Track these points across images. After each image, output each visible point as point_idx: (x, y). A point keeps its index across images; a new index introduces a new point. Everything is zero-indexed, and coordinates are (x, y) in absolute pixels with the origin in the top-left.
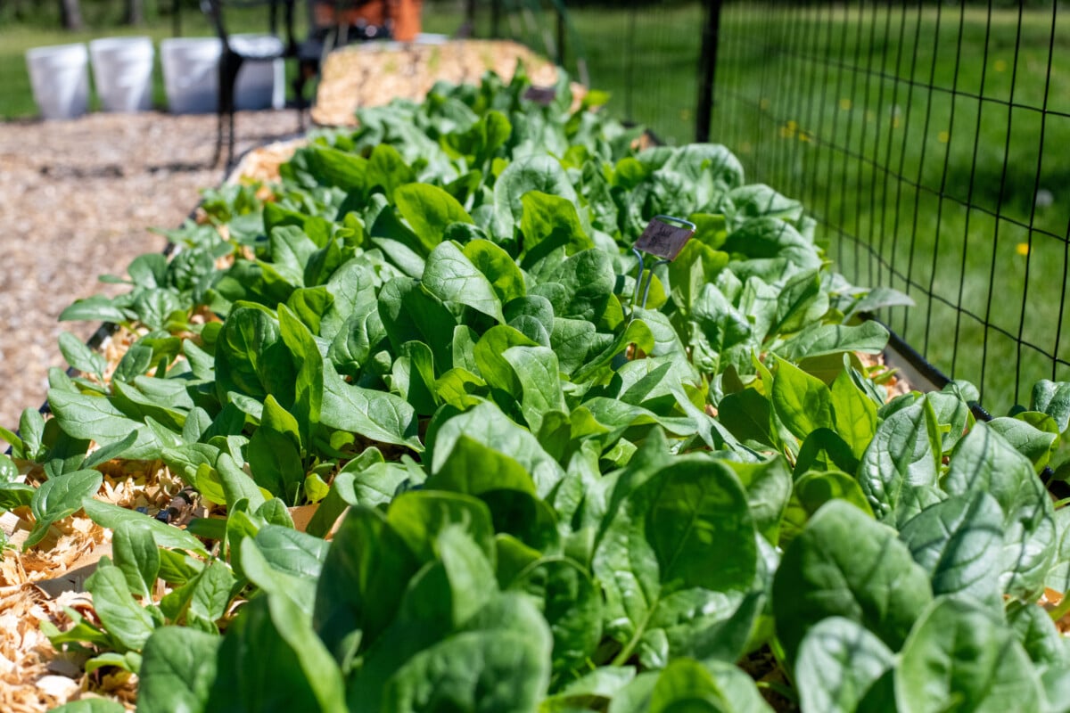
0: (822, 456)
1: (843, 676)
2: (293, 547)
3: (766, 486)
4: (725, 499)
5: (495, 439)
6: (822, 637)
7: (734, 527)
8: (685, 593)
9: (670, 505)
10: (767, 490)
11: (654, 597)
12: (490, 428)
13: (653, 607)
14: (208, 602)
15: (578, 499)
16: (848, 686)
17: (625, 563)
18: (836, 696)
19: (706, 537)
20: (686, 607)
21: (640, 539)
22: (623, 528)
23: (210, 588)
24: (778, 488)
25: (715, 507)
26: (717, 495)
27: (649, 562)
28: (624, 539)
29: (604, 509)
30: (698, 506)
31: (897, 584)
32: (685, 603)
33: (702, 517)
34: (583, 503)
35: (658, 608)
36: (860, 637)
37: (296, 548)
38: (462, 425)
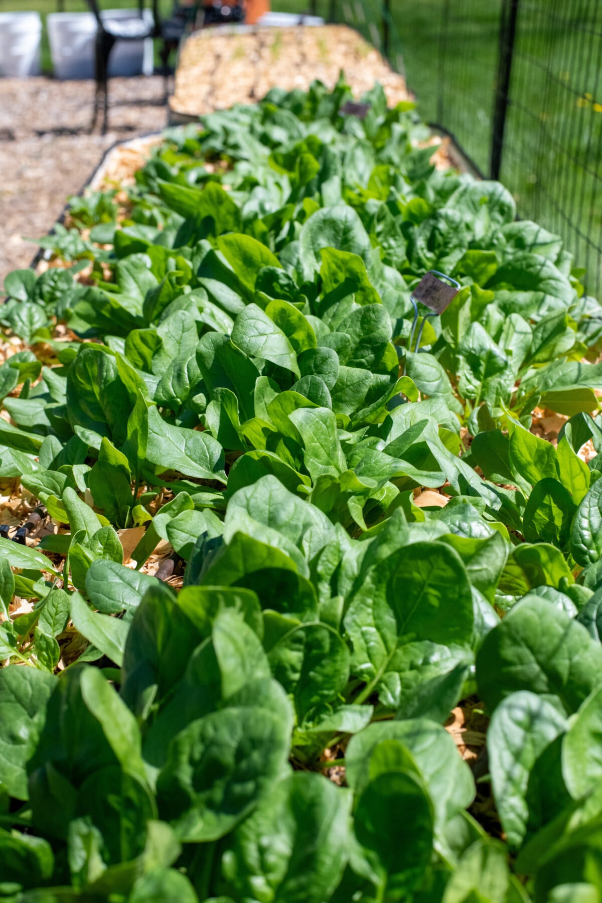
0: (548, 500)
1: (525, 740)
2: (118, 580)
3: (487, 554)
4: (449, 573)
5: (274, 506)
6: (510, 707)
7: (456, 596)
8: (417, 644)
9: (406, 575)
10: (488, 557)
11: (393, 646)
12: (271, 497)
13: (392, 654)
14: (52, 621)
15: (336, 563)
16: (529, 747)
17: (370, 620)
18: (517, 756)
19: (435, 602)
20: (416, 656)
21: (383, 602)
22: (369, 592)
23: (53, 611)
24: (497, 556)
25: (442, 579)
26: (443, 570)
27: (389, 619)
28: (370, 601)
29: (356, 571)
30: (428, 577)
31: (576, 658)
32: (416, 652)
33: (431, 586)
34: (339, 566)
35: (395, 655)
36: (541, 706)
37: (121, 582)
38: (248, 495)
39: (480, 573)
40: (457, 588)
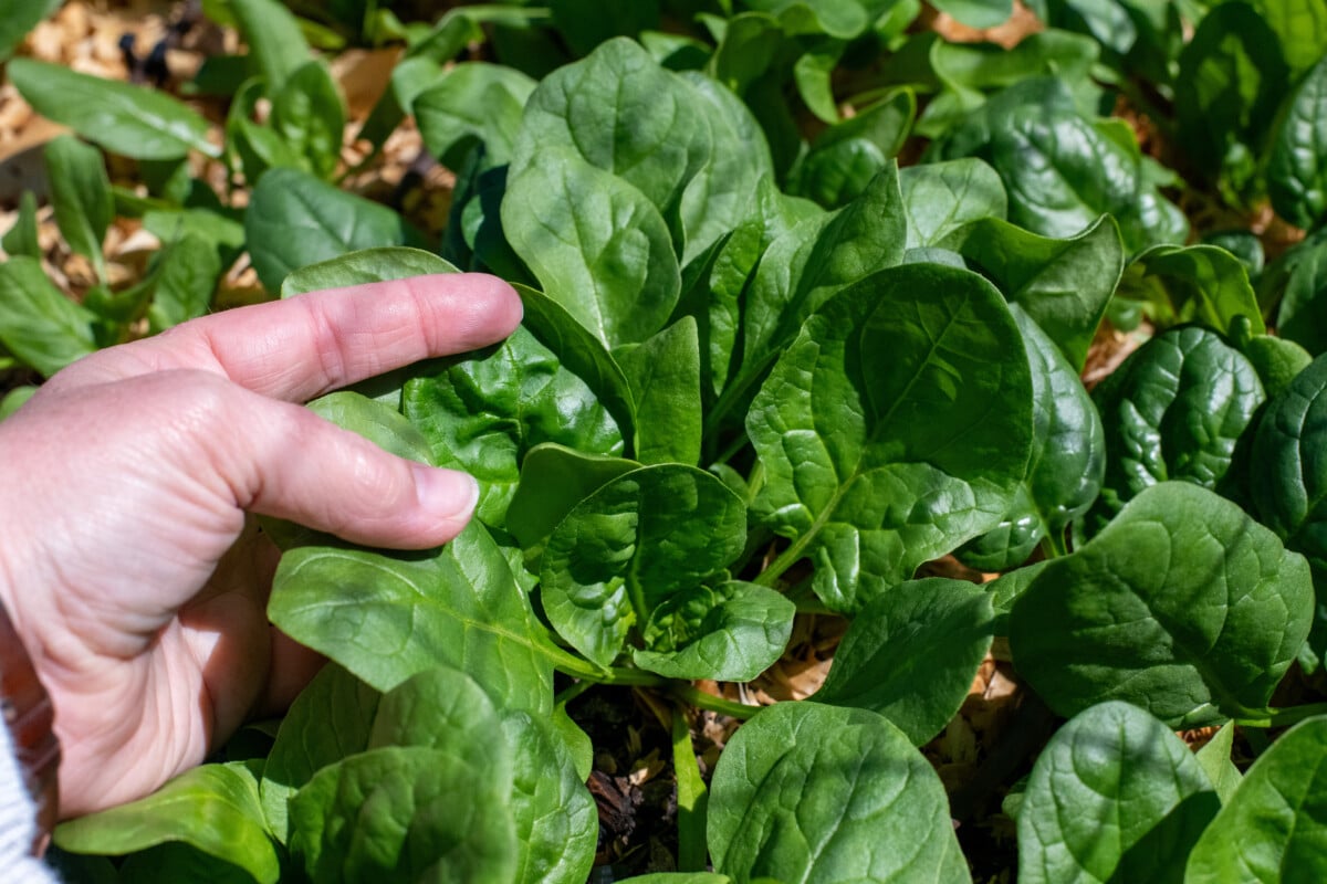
1: (1104, 817)
2: (307, 221)
3: (1079, 262)
4: (984, 336)
5: (628, 110)
7: (997, 386)
8: (904, 468)
9: (890, 326)
10: (1079, 269)
11: (852, 467)
12: (621, 90)
13: (849, 482)
14: (182, 295)
15: (749, 268)
16: (1113, 829)
17: (807, 415)
18: (1083, 854)
19: (949, 389)
20: (900, 498)
21: (838, 376)
23: (183, 274)
24: (1100, 269)
25: (968, 345)
26: (972, 327)
27: (849, 412)
28: (807, 375)
29: (787, 289)
30: (939, 336)
32: (903, 483)
33: (942, 353)
34: (752, 275)
35: (856, 485)
37: (314, 225)
38: (571, 84)
39: (1059, 301)
40: (998, 369)
